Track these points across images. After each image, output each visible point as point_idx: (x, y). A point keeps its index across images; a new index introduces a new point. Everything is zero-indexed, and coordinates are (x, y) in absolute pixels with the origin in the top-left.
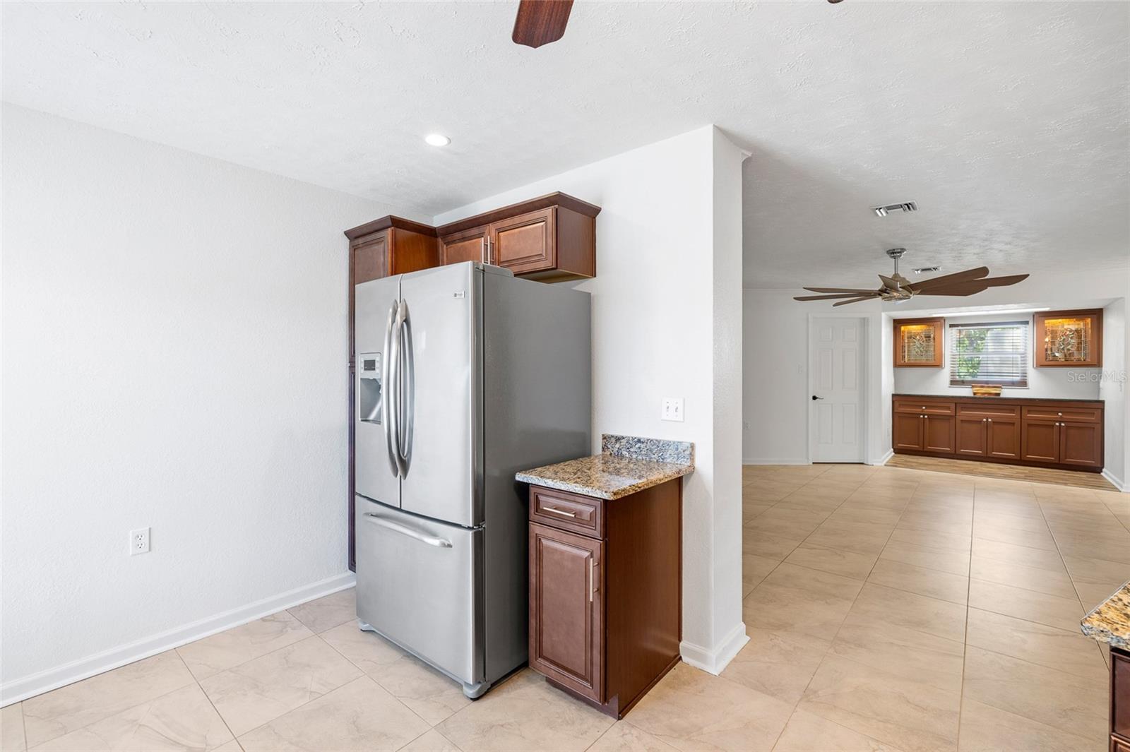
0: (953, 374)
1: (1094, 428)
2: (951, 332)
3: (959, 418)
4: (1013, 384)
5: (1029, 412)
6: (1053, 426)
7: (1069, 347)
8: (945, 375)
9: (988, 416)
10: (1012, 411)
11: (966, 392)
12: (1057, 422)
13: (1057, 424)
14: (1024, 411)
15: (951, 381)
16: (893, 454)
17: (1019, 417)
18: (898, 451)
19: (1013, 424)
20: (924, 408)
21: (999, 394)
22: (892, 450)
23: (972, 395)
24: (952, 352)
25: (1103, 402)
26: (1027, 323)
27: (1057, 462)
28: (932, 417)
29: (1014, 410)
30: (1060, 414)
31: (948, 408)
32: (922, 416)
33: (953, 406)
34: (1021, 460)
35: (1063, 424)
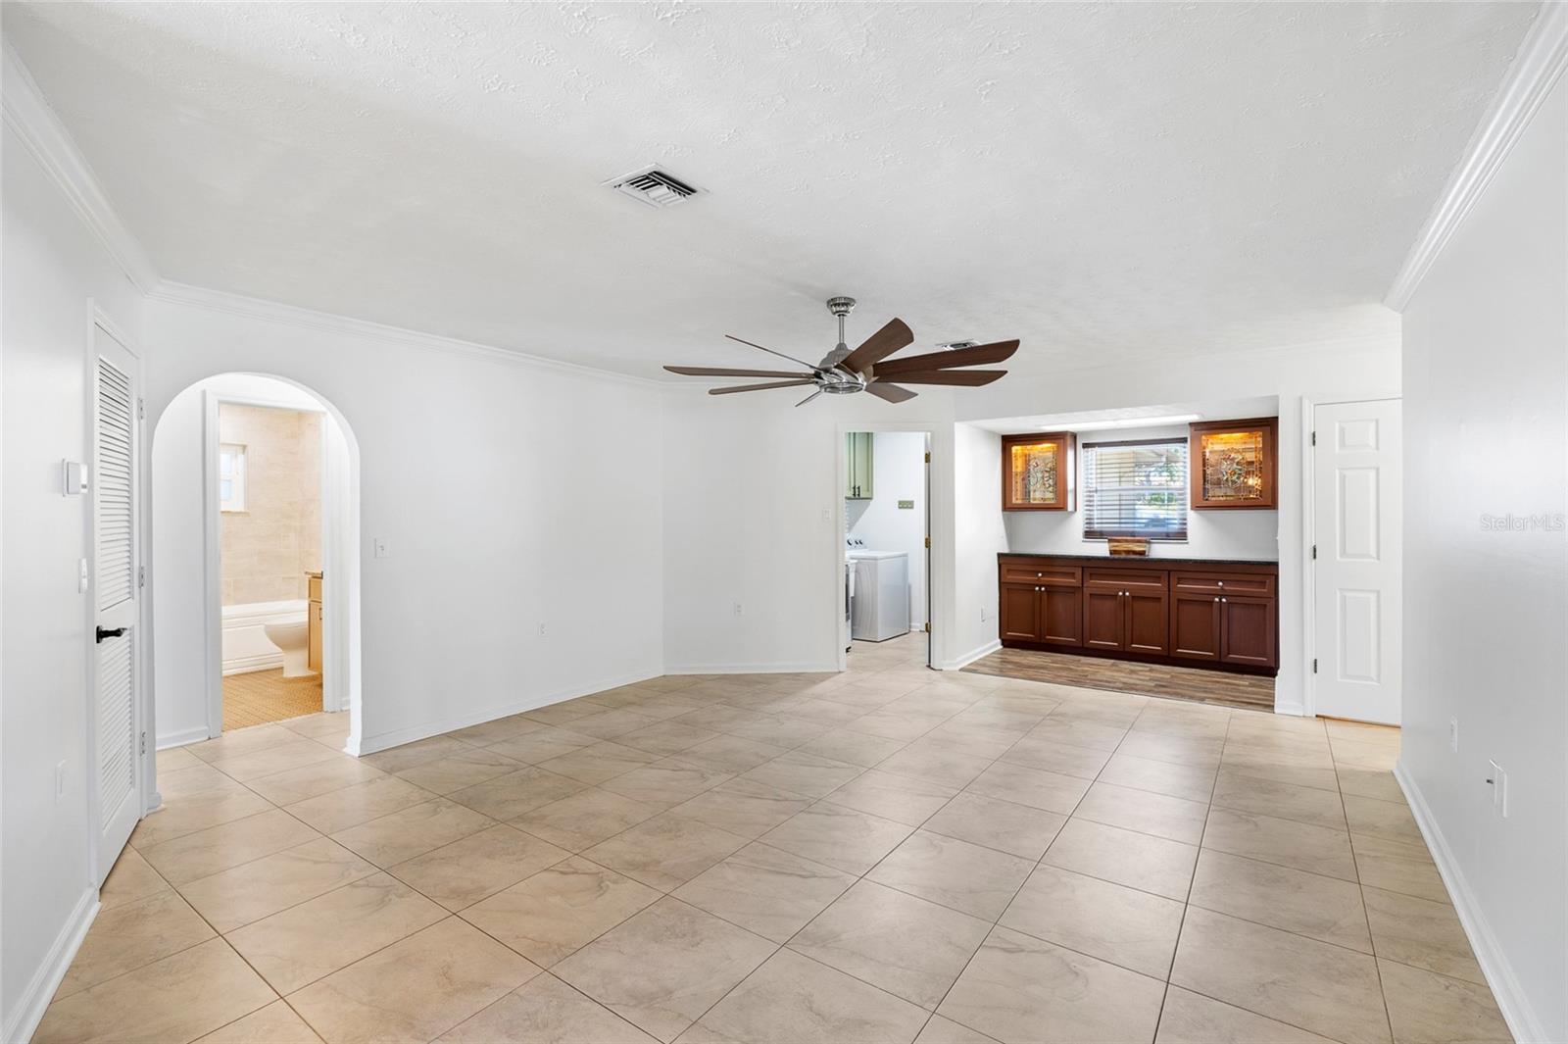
0: (1089, 521)
1: (1265, 606)
2: (1086, 454)
3: (1087, 592)
4: (1168, 537)
5: (1180, 580)
6: (1212, 602)
7: (1234, 478)
8: (1077, 524)
9: (1124, 588)
10: (1158, 579)
11: (1100, 549)
12: (1217, 595)
13: (1217, 600)
14: (1173, 581)
15: (1086, 532)
16: (1001, 647)
17: (1166, 589)
18: (1007, 643)
19: (1159, 599)
20: (1040, 575)
21: (1142, 553)
22: (999, 641)
23: (1108, 554)
24: (1087, 487)
25: (1275, 565)
26: (1184, 440)
27: (1217, 659)
28: (1051, 590)
29: (1159, 577)
30: (1220, 584)
31: (1072, 575)
32: (1037, 589)
33: (1078, 572)
34: (1168, 656)
35: (1224, 600)
